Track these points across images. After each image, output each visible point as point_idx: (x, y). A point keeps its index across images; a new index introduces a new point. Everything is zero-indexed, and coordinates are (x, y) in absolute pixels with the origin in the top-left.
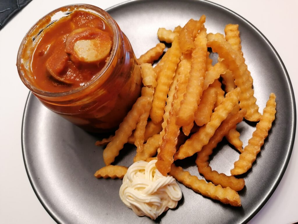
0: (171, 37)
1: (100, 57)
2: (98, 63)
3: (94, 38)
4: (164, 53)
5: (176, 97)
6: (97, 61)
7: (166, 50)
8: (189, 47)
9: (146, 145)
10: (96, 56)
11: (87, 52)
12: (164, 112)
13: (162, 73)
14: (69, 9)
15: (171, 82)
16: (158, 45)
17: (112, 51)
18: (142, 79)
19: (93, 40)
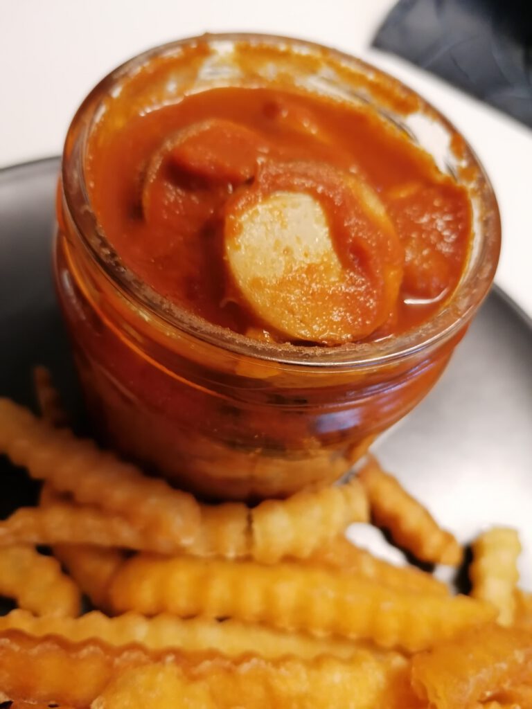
0: (493, 587)
1: (259, 301)
2: (232, 299)
3: (346, 264)
4: (427, 567)
5: (196, 671)
6: (237, 292)
7: (445, 573)
8: (437, 697)
9: (28, 555)
10: (257, 283)
11: (271, 241)
12: (150, 616)
13: (320, 576)
14: (464, 164)
15: (285, 622)
16: (449, 537)
17: (295, 349)
18: (282, 496)
19: (334, 260)
